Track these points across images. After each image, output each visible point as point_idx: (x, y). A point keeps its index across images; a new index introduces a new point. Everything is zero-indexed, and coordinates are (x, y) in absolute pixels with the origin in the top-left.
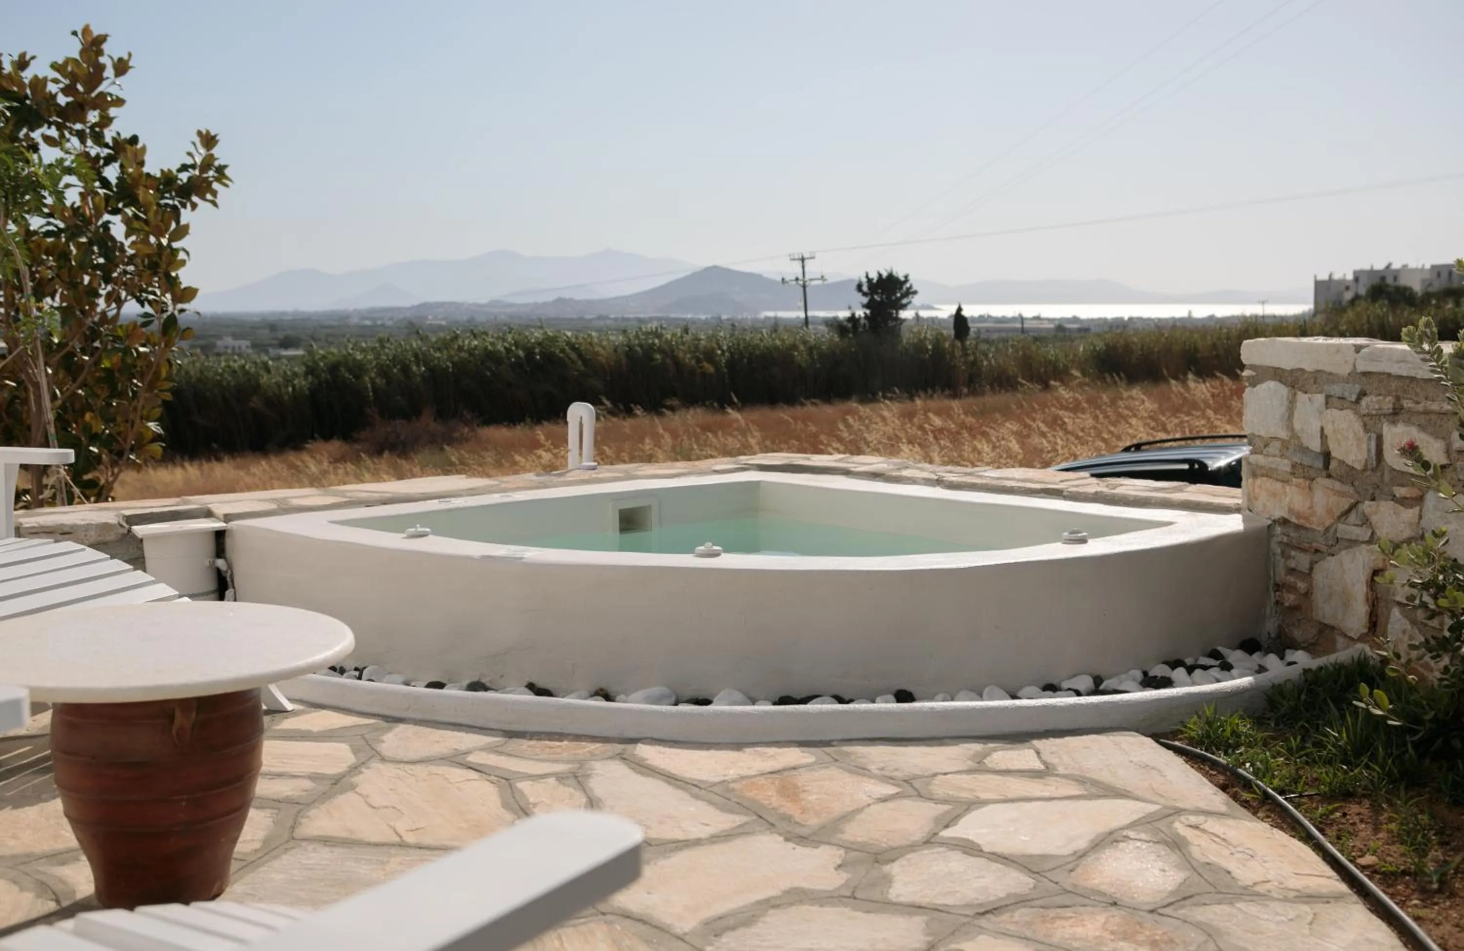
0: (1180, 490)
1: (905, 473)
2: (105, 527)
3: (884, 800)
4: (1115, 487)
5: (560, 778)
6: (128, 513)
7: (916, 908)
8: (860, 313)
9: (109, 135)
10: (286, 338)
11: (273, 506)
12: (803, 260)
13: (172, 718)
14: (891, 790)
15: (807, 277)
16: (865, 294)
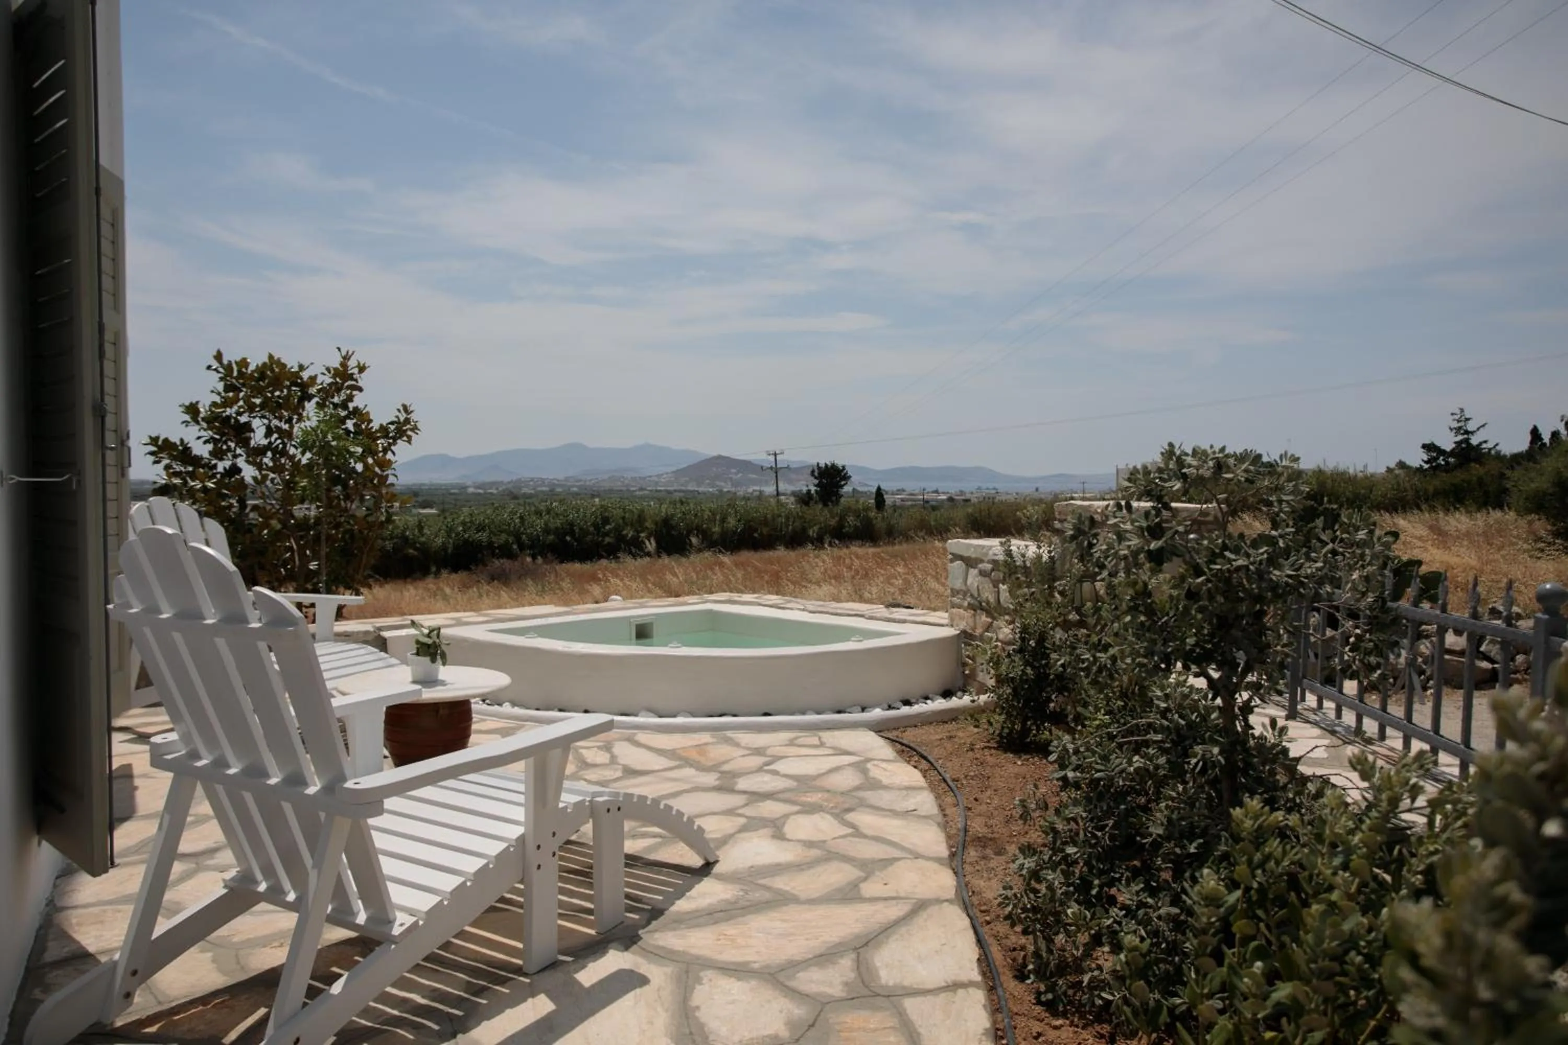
0: (924, 615)
1: (788, 605)
2: (367, 633)
3: (743, 756)
4: (892, 613)
5: (599, 747)
6: (378, 625)
7: (745, 792)
8: (813, 489)
9: (351, 406)
10: (424, 501)
11: (453, 622)
12: (775, 455)
13: (437, 711)
14: (748, 752)
15: (779, 466)
16: (816, 478)
